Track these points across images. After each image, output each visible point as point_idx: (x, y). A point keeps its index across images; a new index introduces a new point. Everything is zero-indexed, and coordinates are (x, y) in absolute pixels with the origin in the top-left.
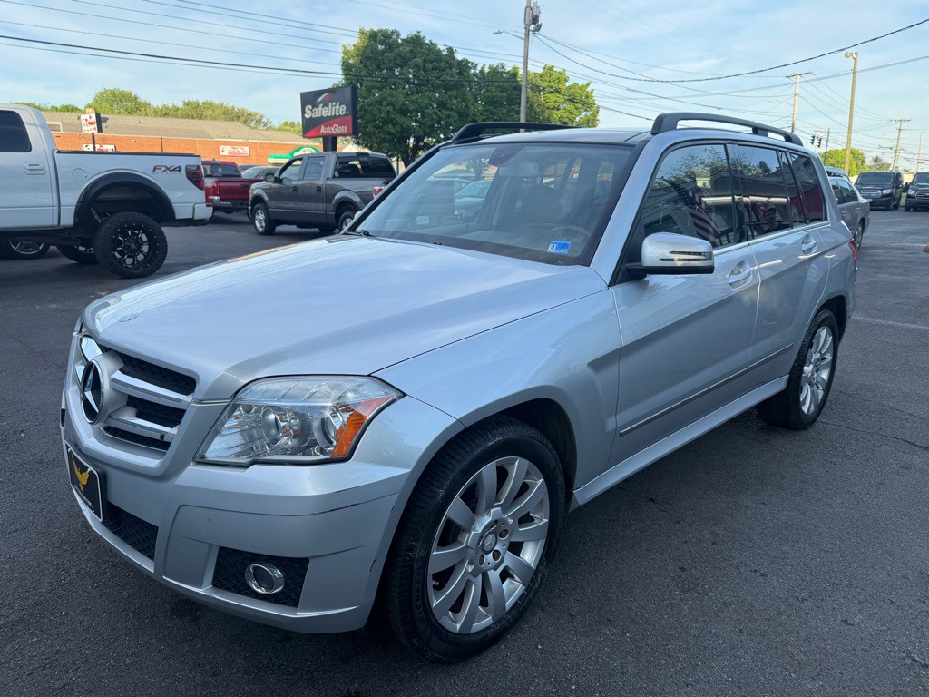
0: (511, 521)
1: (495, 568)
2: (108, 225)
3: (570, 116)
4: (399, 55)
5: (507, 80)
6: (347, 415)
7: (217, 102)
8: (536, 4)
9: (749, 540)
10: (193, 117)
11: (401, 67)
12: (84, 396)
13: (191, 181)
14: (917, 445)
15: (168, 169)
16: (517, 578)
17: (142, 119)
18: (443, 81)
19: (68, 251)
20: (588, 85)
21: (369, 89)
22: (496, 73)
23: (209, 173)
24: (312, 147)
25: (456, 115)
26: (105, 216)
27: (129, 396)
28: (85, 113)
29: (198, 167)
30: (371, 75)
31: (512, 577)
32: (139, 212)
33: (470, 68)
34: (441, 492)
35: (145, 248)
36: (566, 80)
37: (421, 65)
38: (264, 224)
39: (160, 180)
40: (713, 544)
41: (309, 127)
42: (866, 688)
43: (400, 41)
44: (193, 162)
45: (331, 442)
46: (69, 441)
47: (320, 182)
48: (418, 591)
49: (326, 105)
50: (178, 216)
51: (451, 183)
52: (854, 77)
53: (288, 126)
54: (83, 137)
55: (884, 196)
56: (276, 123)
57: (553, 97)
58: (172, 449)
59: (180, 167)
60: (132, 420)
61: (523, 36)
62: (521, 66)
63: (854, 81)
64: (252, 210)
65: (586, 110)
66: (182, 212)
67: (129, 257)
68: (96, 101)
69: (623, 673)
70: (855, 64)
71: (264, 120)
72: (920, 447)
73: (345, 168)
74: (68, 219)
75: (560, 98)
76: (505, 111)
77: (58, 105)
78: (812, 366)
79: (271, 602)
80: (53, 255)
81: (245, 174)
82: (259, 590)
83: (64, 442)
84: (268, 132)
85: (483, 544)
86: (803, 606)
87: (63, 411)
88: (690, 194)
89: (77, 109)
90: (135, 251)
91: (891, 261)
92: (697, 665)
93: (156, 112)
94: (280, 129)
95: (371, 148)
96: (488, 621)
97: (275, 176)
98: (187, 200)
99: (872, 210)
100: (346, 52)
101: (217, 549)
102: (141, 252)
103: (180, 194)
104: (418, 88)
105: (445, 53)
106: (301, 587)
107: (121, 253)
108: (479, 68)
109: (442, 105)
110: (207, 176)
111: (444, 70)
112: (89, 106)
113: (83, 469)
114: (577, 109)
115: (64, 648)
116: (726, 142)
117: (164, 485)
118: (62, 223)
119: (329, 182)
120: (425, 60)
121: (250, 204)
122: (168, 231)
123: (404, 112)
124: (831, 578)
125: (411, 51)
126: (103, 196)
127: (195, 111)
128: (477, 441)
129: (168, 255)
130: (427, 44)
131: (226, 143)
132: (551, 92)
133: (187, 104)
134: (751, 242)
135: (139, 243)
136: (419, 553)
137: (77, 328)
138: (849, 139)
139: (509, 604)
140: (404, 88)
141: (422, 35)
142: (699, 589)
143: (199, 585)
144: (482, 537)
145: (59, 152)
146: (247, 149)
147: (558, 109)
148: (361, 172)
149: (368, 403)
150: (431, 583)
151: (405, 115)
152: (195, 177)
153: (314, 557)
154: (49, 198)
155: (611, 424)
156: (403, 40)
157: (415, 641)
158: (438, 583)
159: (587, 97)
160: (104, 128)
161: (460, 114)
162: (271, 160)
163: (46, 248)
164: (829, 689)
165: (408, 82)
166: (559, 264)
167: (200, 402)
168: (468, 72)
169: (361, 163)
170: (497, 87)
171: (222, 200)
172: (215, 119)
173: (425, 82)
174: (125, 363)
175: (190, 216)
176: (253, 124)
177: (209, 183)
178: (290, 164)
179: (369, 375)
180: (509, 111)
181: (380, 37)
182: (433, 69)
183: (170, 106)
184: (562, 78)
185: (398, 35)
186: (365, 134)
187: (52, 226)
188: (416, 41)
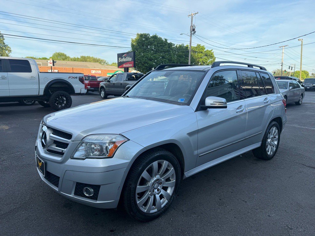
0: (163, 180)
1: (158, 194)
2: (54, 95)
3: (206, 60)
4: (149, 41)
5: (185, 49)
6: (112, 145)
7: (91, 56)
8: (194, 25)
9: (244, 192)
10: (83, 61)
11: (150, 45)
12: (42, 141)
13: (80, 81)
14: (306, 166)
15: (73, 77)
16: (165, 198)
17: (67, 62)
18: (163, 50)
19: (41, 103)
20: (212, 50)
21: (140, 53)
22: (181, 47)
23: (87, 79)
24: (121, 71)
25: (168, 60)
26: (53, 92)
27: (54, 140)
28: (49, 60)
29: (83, 77)
30: (140, 48)
31: (164, 198)
32: (63, 91)
33: (172, 45)
34: (140, 169)
35: (65, 102)
36: (204, 49)
37: (156, 45)
38: (104, 95)
39: (71, 81)
40: (232, 193)
41: (120, 65)
42: (271, 234)
43: (150, 37)
44: (81, 75)
45: (108, 153)
46: (37, 154)
47: (122, 82)
48: (132, 198)
49: (125, 58)
50: (76, 92)
51: (163, 82)
52: (302, 47)
53: (114, 64)
54: (48, 68)
55: (313, 86)
56: (110, 63)
57: (200, 54)
58: (65, 155)
59: (77, 77)
60: (55, 147)
61: (190, 35)
62: (189, 44)
63: (302, 48)
64: (100, 90)
65: (211, 58)
66: (77, 91)
67: (60, 105)
68: (53, 56)
69: (196, 227)
70: (302, 43)
71: (106, 62)
72: (307, 166)
73: (131, 77)
74: (42, 93)
75: (203, 55)
76: (184, 59)
77: (41, 58)
78: (270, 139)
79: (90, 199)
80: (37, 104)
81: (99, 80)
82: (87, 195)
83: (36, 154)
84: (107, 66)
85: (154, 186)
86: (256, 211)
87: (36, 146)
88: (235, 85)
89: (47, 59)
90: (62, 103)
91: (312, 108)
92: (219, 226)
93: (71, 59)
94: (111, 65)
95: (140, 71)
96: (156, 210)
97: (108, 80)
98: (79, 87)
99: (305, 91)
100: (133, 41)
101: (76, 183)
102: (64, 103)
103: (77, 85)
104: (156, 52)
105: (164, 40)
106: (98, 194)
107: (57, 103)
108: (175, 45)
109: (163, 57)
110: (86, 80)
111: (164, 46)
112: (51, 58)
113: (40, 161)
114: (208, 58)
115: (32, 215)
116: (236, 70)
117: (61, 165)
118: (40, 94)
119: (124, 82)
120: (158, 43)
121: (100, 88)
122: (73, 97)
123: (151, 60)
124: (267, 203)
125: (153, 40)
126: (53, 86)
127: (84, 59)
128: (151, 155)
129: (72, 104)
130: (158, 38)
131: (93, 70)
132: (199, 53)
133: (82, 57)
134: (245, 100)
135: (63, 100)
136: (133, 186)
137: (41, 123)
138: (301, 67)
139: (162, 206)
140: (151, 52)
141: (157, 35)
142: (224, 205)
143: (71, 194)
144: (153, 184)
145: (40, 72)
146: (100, 71)
147: (202, 58)
148: (135, 79)
149: (119, 142)
150: (137, 196)
151: (151, 61)
152: (82, 80)
153: (102, 185)
154: (36, 87)
155: (196, 152)
156: (151, 37)
157: (132, 213)
158: (139, 196)
159: (211, 54)
160: (55, 65)
161: (169, 60)
162: (108, 75)
163: (34, 102)
164: (259, 234)
165: (152, 50)
166: (181, 105)
167: (73, 141)
168: (172, 47)
169: (135, 76)
170: (181, 51)
171: (91, 87)
172: (90, 62)
173: (158, 50)
174: (53, 131)
175: (80, 92)
176: (102, 63)
177: (87, 82)
178: (112, 76)
179: (120, 134)
180: (185, 59)
181: (143, 36)
182: (160, 46)
183: (76, 57)
184: (203, 48)
185: (149, 35)
186: (138, 67)
187: (37, 95)
188: (155, 37)
